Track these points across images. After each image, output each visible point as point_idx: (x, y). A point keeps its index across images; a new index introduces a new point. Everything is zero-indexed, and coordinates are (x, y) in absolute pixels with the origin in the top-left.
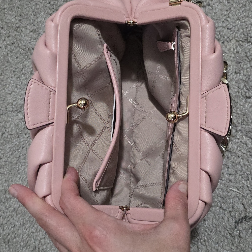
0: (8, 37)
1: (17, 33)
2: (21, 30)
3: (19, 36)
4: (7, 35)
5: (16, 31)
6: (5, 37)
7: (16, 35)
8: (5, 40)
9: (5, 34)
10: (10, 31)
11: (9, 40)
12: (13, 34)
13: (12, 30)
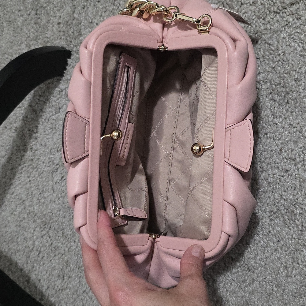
0: (105, 12)
1: (115, 7)
2: (119, 3)
3: (117, 11)
4: (104, 10)
5: (114, 4)
6: (102, 12)
7: (113, 9)
8: (101, 15)
9: (102, 8)
10: (107, 4)
11: (106, 15)
12: (111, 9)
13: (109, 4)
